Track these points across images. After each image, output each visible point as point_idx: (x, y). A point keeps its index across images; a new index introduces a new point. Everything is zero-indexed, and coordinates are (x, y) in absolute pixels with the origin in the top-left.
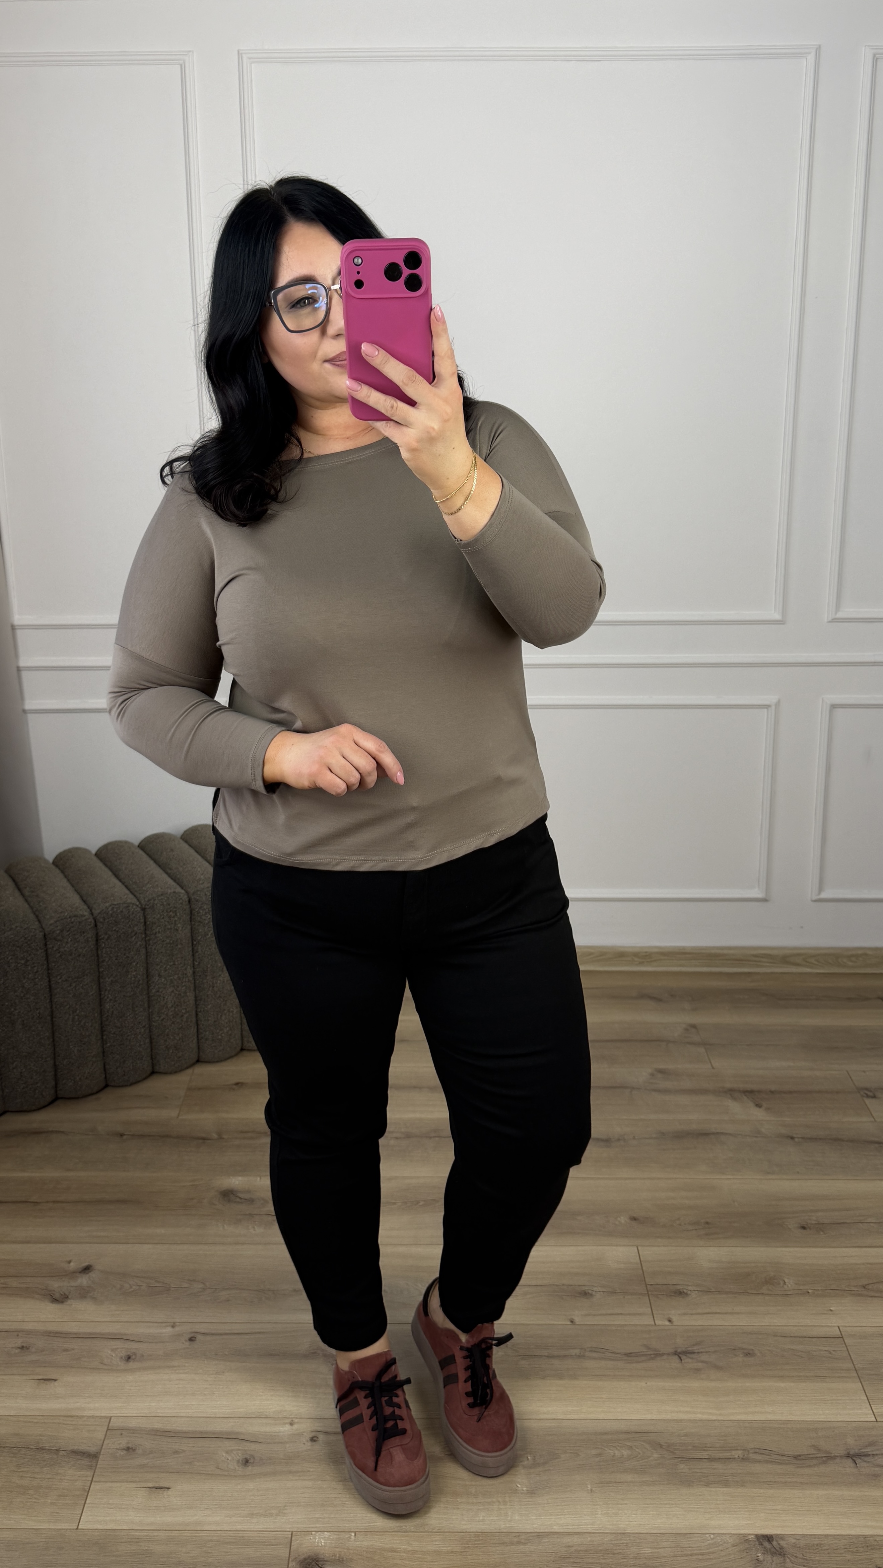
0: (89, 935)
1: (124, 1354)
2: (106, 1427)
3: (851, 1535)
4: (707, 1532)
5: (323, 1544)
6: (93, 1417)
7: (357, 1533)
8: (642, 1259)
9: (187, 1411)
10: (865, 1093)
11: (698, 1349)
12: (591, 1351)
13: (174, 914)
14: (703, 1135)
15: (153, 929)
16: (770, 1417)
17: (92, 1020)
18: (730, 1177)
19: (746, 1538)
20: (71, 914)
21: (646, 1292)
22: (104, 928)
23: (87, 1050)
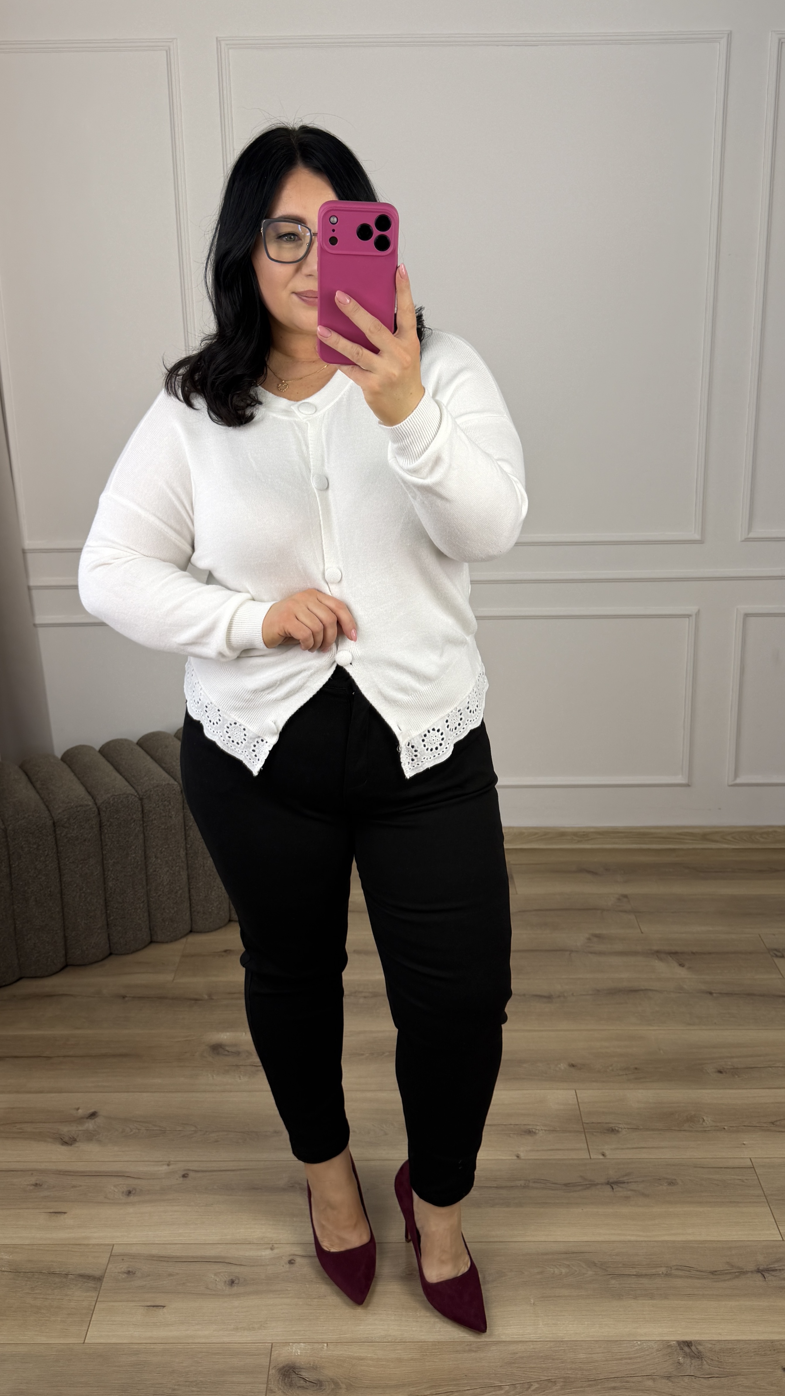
1: (125, 1189)
2: (110, 1253)
3: (760, 1340)
4: (636, 1339)
5: (299, 1353)
6: (98, 1245)
7: (329, 1344)
8: (579, 1100)
9: (180, 1238)
10: (775, 954)
11: (627, 1179)
12: (534, 1182)
13: (168, 804)
14: (633, 991)
15: (150, 816)
16: (690, 1238)
17: (97, 896)
18: (657, 1028)
19: (669, 1344)
20: (77, 804)
21: (583, 1130)
22: (107, 816)
23: (93, 923)
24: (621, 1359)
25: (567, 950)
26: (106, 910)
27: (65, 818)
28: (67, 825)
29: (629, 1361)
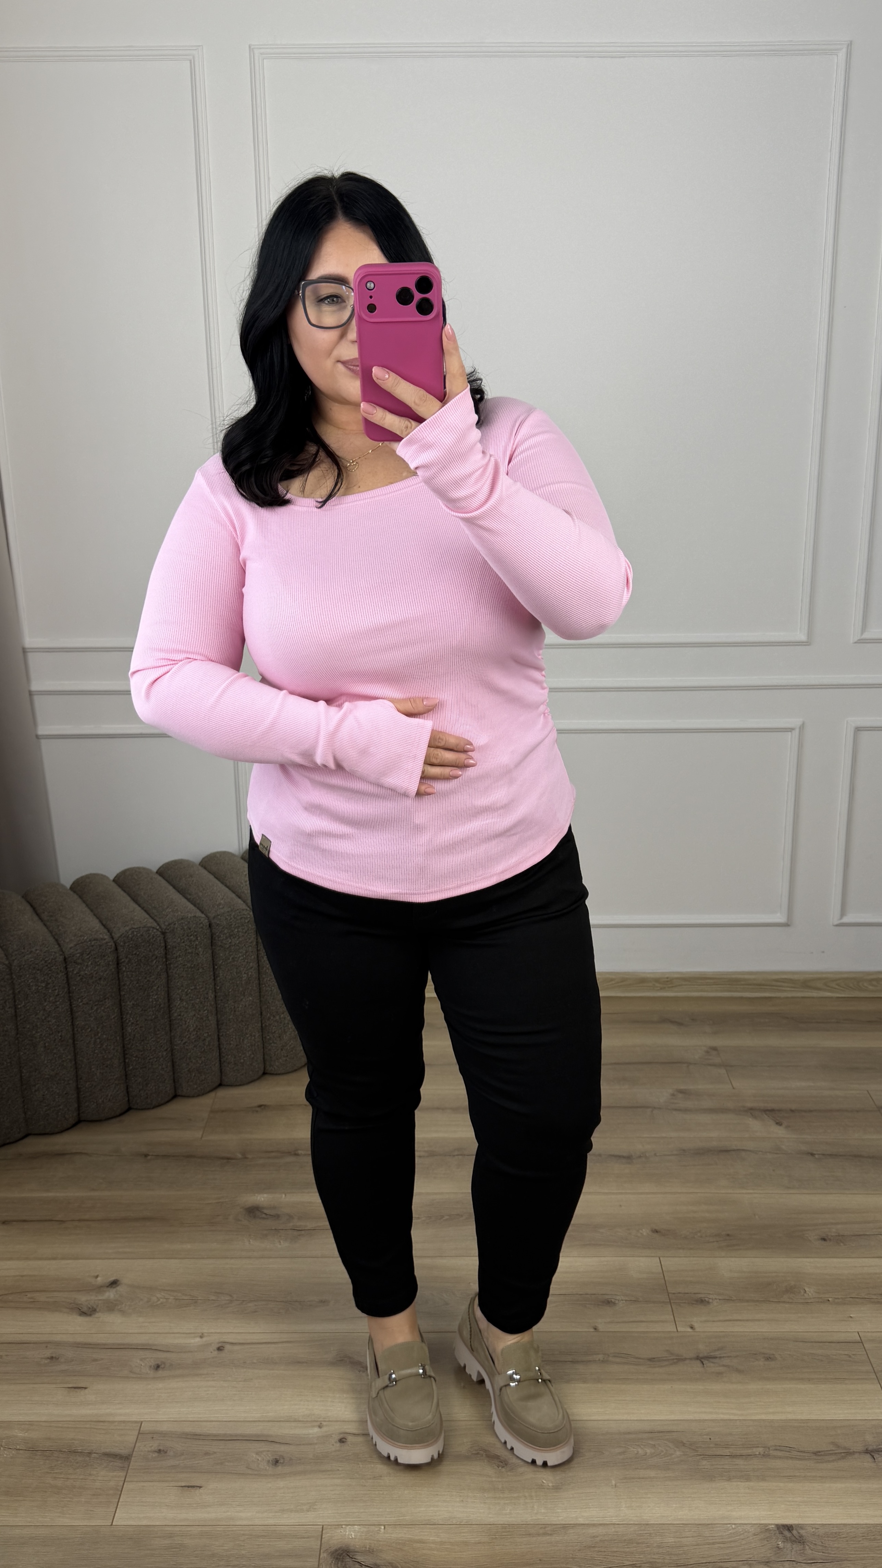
0: (110, 959)
1: (153, 1363)
2: (137, 1431)
4: (729, 1523)
5: (353, 1536)
6: (124, 1422)
7: (386, 1526)
8: (664, 1269)
9: (218, 1415)
11: (720, 1354)
12: (615, 1356)
13: (195, 939)
14: (724, 1151)
16: (790, 1417)
17: (114, 1043)
18: (751, 1191)
19: (767, 1528)
20: (91, 937)
21: (669, 1301)
22: (125, 951)
23: (110, 1073)
24: (714, 1544)
25: (648, 1107)
26: (125, 1059)
27: (78, 953)
28: (79, 961)
29: (722, 1546)
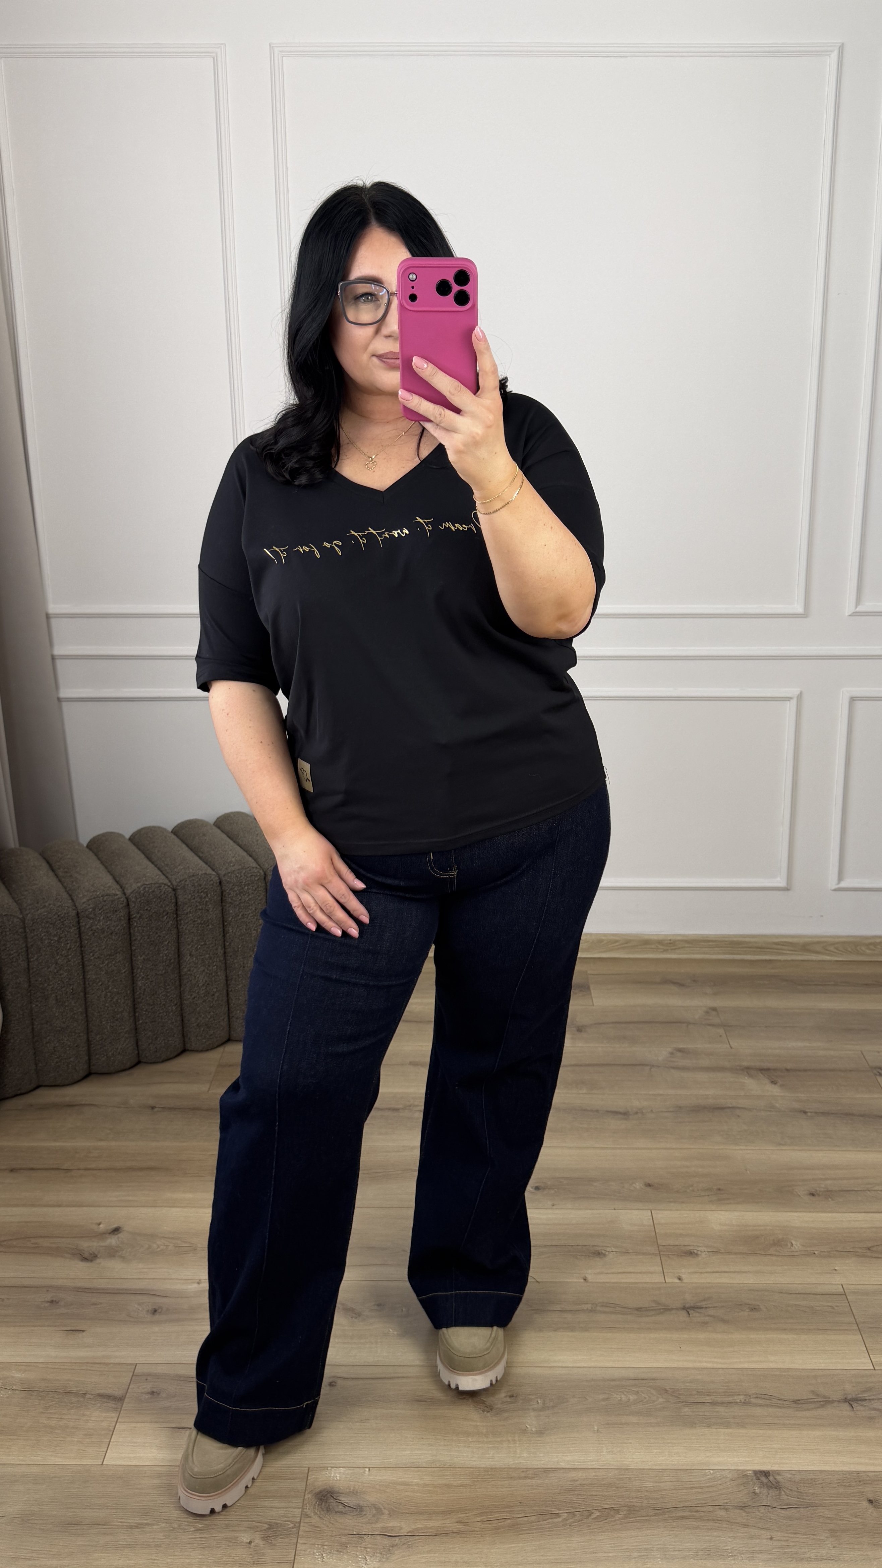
0: (122, 914)
1: (150, 1307)
2: (132, 1373)
3: (845, 1471)
4: (708, 1468)
5: (338, 1478)
6: (119, 1364)
7: (371, 1468)
8: (655, 1222)
11: (705, 1305)
12: (603, 1306)
13: (205, 895)
14: (719, 1109)
15: (184, 909)
16: (772, 1365)
17: (125, 997)
18: (744, 1148)
19: (744, 1474)
20: (103, 893)
21: (658, 1253)
22: (136, 907)
23: (120, 1026)
24: (691, 1488)
25: (647, 1065)
26: (135, 1013)
27: (90, 908)
28: (92, 916)
29: (700, 1490)
